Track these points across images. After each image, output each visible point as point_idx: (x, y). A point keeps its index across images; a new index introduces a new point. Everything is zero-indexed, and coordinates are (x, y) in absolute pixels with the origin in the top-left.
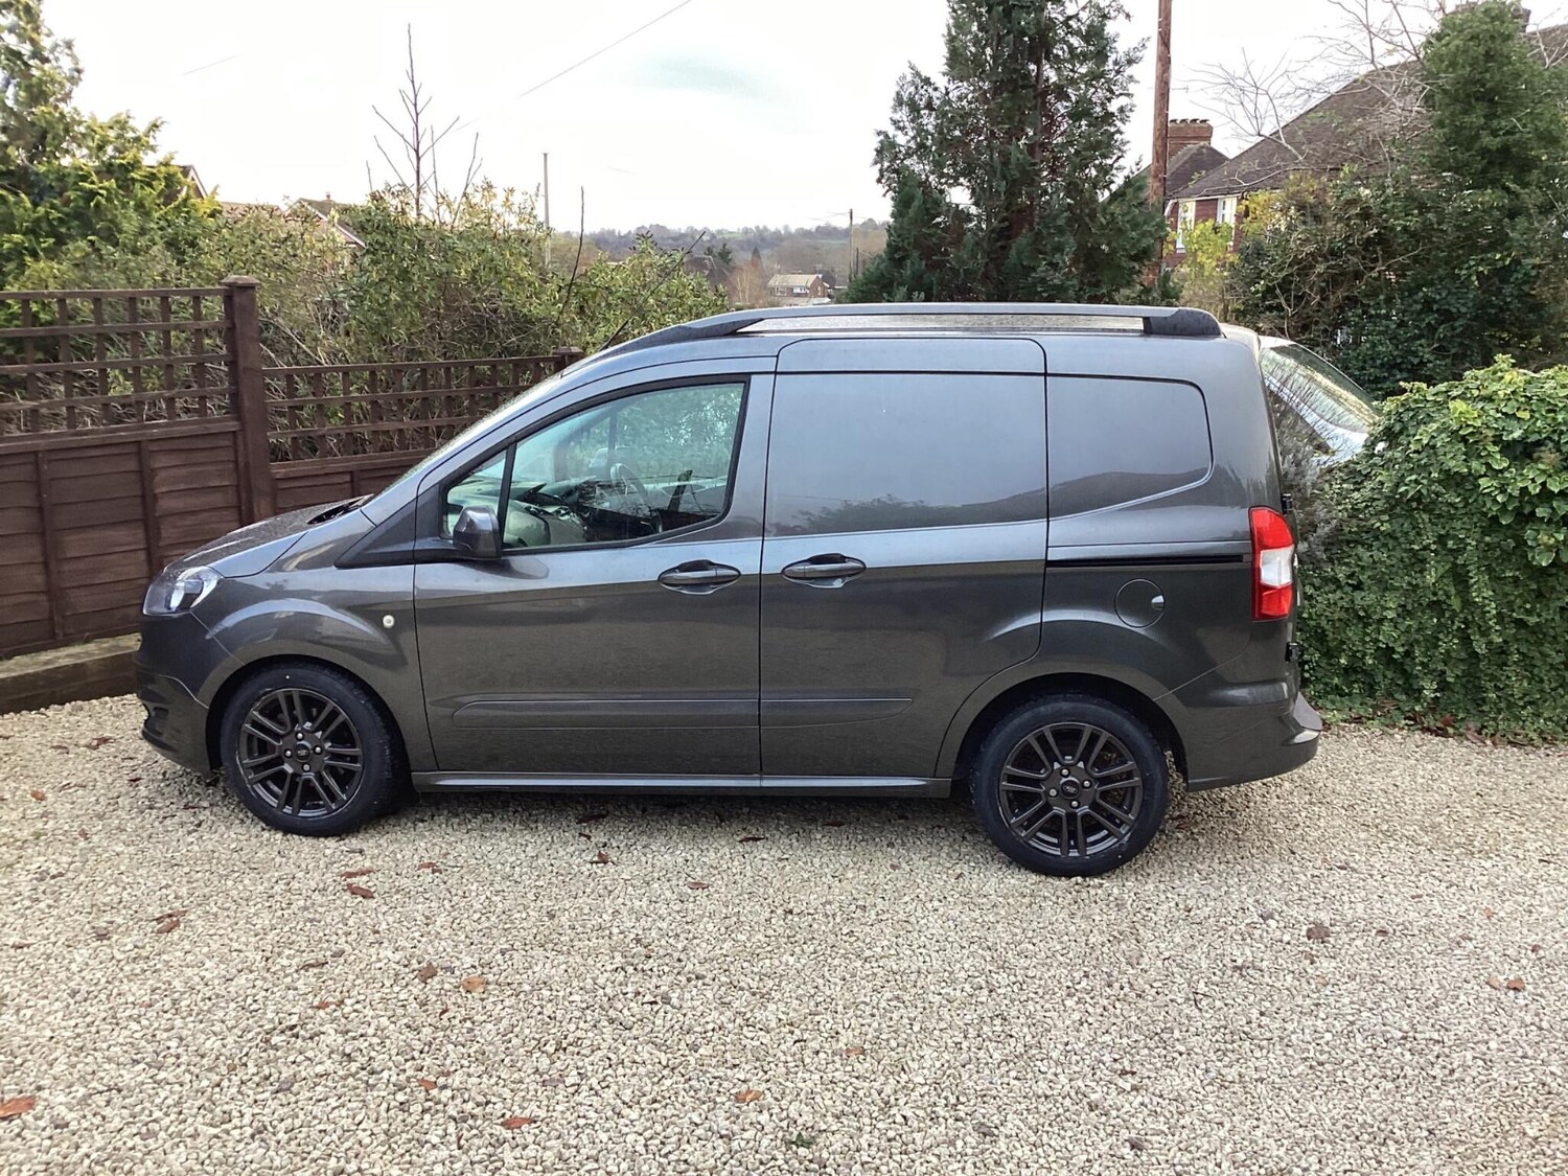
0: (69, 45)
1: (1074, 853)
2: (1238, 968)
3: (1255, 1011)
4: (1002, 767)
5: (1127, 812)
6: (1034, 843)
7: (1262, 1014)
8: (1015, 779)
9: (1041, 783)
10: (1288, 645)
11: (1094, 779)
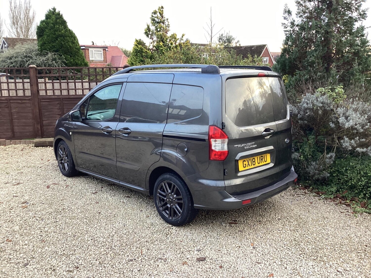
0: (167, 19)
1: (171, 218)
2: (160, 259)
3: (139, 269)
4: (157, 190)
5: (181, 210)
6: (164, 213)
7: (139, 271)
8: (160, 194)
9: (165, 196)
10: (224, 170)
11: (176, 198)
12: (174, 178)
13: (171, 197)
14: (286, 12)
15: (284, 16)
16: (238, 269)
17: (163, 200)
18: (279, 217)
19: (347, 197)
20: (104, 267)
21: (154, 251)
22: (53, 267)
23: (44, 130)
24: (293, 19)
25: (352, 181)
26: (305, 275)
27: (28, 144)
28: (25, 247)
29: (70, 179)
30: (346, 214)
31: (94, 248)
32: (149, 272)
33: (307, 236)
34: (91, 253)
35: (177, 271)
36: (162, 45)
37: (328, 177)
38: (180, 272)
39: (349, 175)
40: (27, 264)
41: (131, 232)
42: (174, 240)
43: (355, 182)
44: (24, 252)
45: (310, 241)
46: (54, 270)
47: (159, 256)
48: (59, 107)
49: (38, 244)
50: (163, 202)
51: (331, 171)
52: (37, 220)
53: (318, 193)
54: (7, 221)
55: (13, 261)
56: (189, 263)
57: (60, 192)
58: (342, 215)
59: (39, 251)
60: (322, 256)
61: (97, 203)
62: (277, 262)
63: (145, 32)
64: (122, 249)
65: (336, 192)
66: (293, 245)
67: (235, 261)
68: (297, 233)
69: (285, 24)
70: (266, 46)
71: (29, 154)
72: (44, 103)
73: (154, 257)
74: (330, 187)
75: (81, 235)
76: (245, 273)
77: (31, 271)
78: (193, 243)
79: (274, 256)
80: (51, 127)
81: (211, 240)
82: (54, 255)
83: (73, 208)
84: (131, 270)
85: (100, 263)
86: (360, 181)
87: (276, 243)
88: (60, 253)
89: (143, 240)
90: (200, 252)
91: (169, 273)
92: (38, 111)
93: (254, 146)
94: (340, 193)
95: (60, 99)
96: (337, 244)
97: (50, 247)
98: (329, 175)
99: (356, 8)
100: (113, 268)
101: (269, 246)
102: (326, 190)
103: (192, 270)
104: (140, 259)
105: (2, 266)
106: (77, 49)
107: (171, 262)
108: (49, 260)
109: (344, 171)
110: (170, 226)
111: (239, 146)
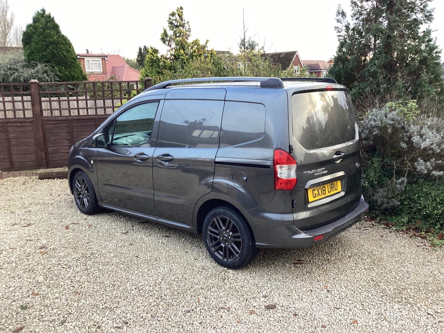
1: (225, 260)
2: (222, 308)
3: (200, 322)
4: (208, 227)
5: (239, 250)
6: (216, 254)
7: (200, 323)
8: (211, 232)
9: (218, 234)
10: (293, 201)
11: (231, 237)
12: (229, 212)
13: (225, 235)
14: (339, 14)
15: (338, 18)
16: (316, 316)
17: (216, 239)
18: (350, 255)
19: (420, 228)
20: (159, 320)
21: (213, 299)
22: (97, 323)
23: (50, 158)
24: (347, 22)
25: (427, 209)
26: (392, 320)
27: (30, 176)
28: (57, 301)
29: (90, 218)
30: (423, 248)
31: (141, 299)
32: (213, 325)
33: (385, 275)
34: (138, 305)
35: (245, 322)
36: (183, 53)
37: (398, 206)
38: (249, 324)
39: (422, 203)
40: (65, 322)
41: (180, 277)
42: (233, 285)
43: (430, 211)
44: (57, 307)
45: (390, 281)
46: (99, 327)
47: (221, 305)
48: (68, 130)
49: (72, 297)
50: (215, 241)
51: (402, 198)
52: (63, 268)
53: (387, 225)
54: (27, 270)
55: (46, 319)
56: (257, 311)
57: (83, 233)
58: (419, 249)
59: (76, 305)
60: (406, 297)
61: (131, 244)
62: (358, 306)
63: (161, 37)
64: (174, 299)
65: (408, 223)
66: (372, 286)
67: (309, 307)
68: (373, 272)
69: (338, 27)
70: (297, 53)
71: (33, 188)
72: (49, 126)
73: (215, 306)
74: (400, 217)
75: (122, 284)
76: (324, 321)
77: (71, 329)
78: (256, 288)
79: (353, 300)
80: (58, 155)
81: (276, 283)
82: (94, 309)
83: (103, 251)
84: (191, 323)
85: (152, 316)
86: (436, 210)
87: (352, 285)
88: (101, 307)
89: (197, 286)
90: (267, 298)
91: (237, 324)
92: (41, 135)
93: (325, 172)
94: (412, 224)
95: (69, 120)
96: (421, 282)
97: (87, 299)
98: (399, 203)
99: (421, 9)
100: (169, 321)
101: (345, 288)
102: (396, 221)
103: (262, 319)
104: (199, 309)
105: (34, 325)
106: (73, 59)
107: (236, 312)
108: (89, 316)
109: (416, 198)
110: (225, 269)
111: (309, 172)
